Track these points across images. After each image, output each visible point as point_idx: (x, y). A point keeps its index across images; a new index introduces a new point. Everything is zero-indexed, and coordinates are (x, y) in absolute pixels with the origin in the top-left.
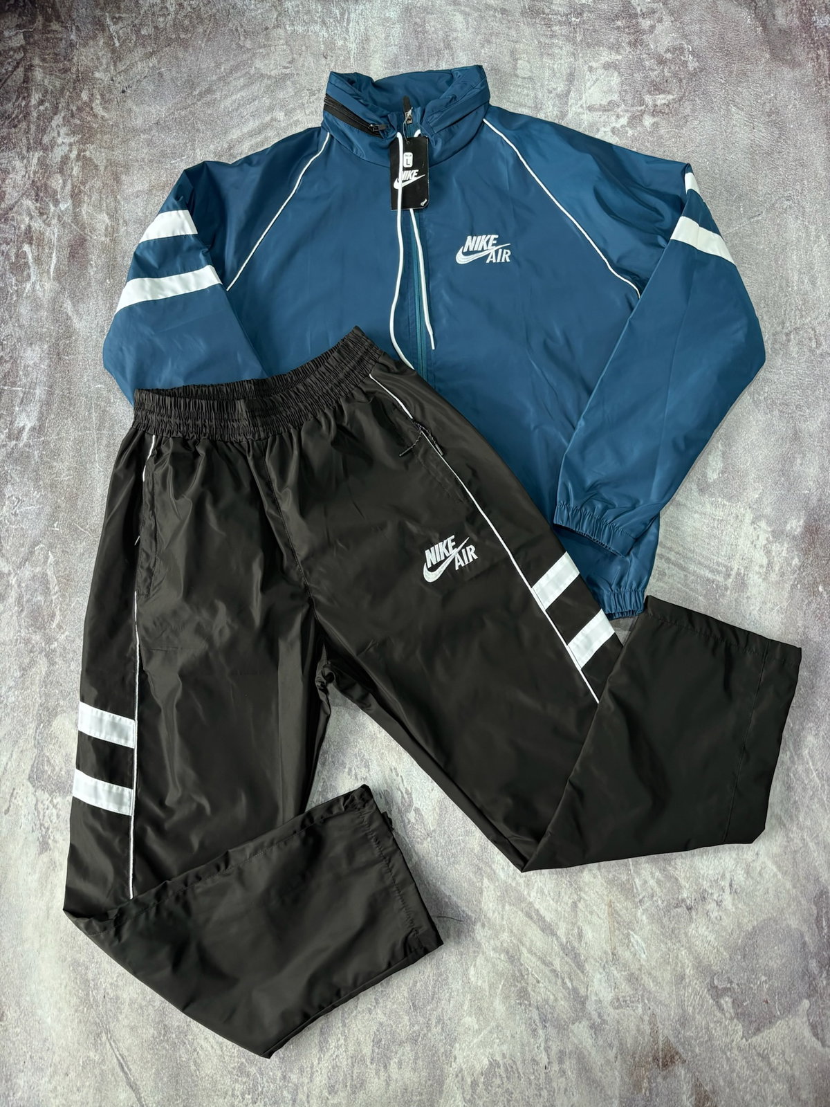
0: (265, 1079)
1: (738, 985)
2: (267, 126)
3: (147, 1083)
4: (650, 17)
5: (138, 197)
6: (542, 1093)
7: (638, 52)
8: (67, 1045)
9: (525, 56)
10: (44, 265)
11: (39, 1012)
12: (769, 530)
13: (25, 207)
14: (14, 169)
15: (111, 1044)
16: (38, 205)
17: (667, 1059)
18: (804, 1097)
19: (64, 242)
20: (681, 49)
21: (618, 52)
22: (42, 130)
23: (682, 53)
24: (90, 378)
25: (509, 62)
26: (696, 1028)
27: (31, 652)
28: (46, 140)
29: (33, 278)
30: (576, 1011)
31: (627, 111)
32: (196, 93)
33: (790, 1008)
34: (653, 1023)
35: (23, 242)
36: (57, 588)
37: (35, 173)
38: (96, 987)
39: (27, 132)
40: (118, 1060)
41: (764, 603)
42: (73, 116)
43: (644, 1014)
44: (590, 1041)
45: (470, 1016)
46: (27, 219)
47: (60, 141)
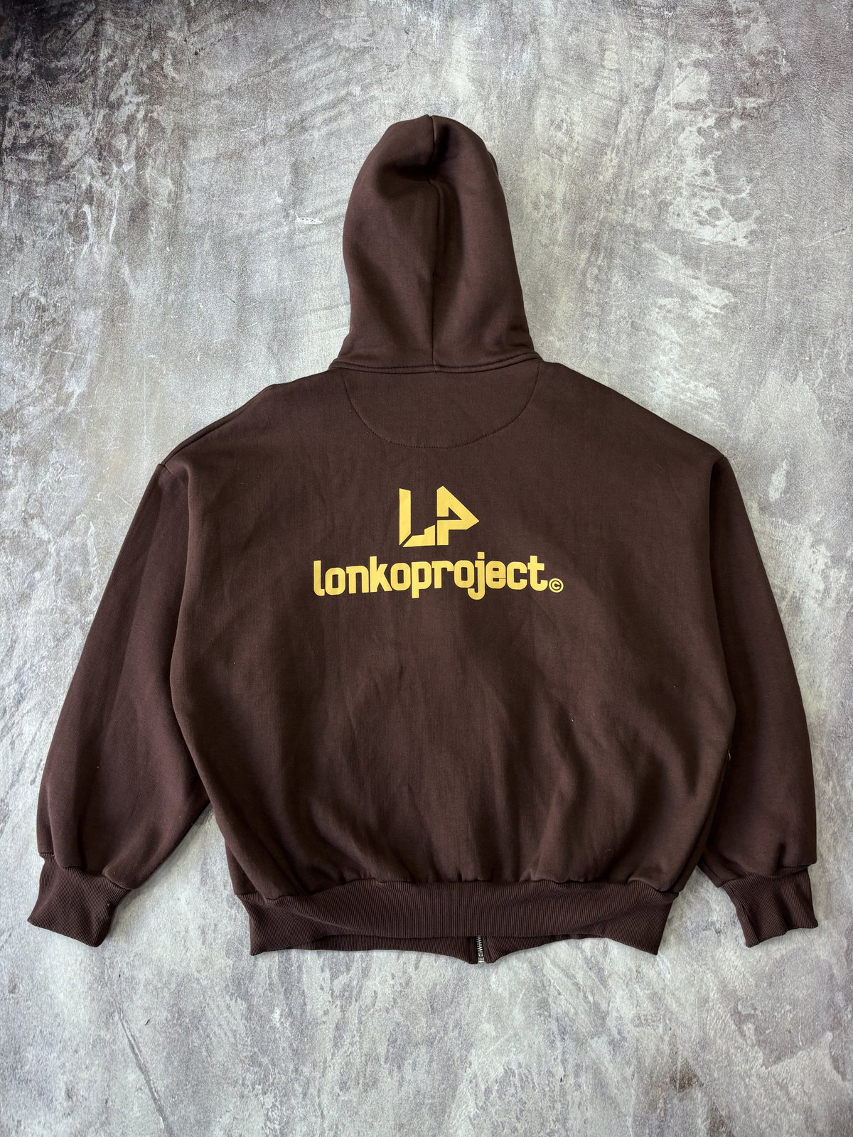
0: (276, 1071)
1: (762, 1012)
2: (342, 100)
3: (156, 1066)
4: (745, 17)
5: (204, 164)
6: (556, 1106)
7: (730, 52)
8: (78, 1022)
9: (613, 46)
10: (103, 228)
11: (52, 987)
12: (829, 555)
13: (87, 166)
14: (78, 125)
15: (123, 1025)
16: (101, 164)
17: (684, 1082)
18: (820, 1127)
19: (125, 205)
20: (775, 52)
21: (710, 50)
22: (110, 87)
23: (776, 56)
24: (143, 348)
25: (596, 52)
26: (717, 1052)
27: (66, 623)
28: (113, 97)
29: (91, 240)
30: (596, 1026)
31: (715, 112)
32: (271, 61)
33: (813, 1039)
34: (672, 1044)
35: (83, 202)
36: (96, 560)
37: (99, 130)
38: (112, 966)
39: (94, 87)
40: (129, 1040)
41: (818, 629)
42: (142, 75)
43: (665, 1034)
44: (608, 1057)
45: (488, 1022)
46: (88, 178)
47: (127, 99)
